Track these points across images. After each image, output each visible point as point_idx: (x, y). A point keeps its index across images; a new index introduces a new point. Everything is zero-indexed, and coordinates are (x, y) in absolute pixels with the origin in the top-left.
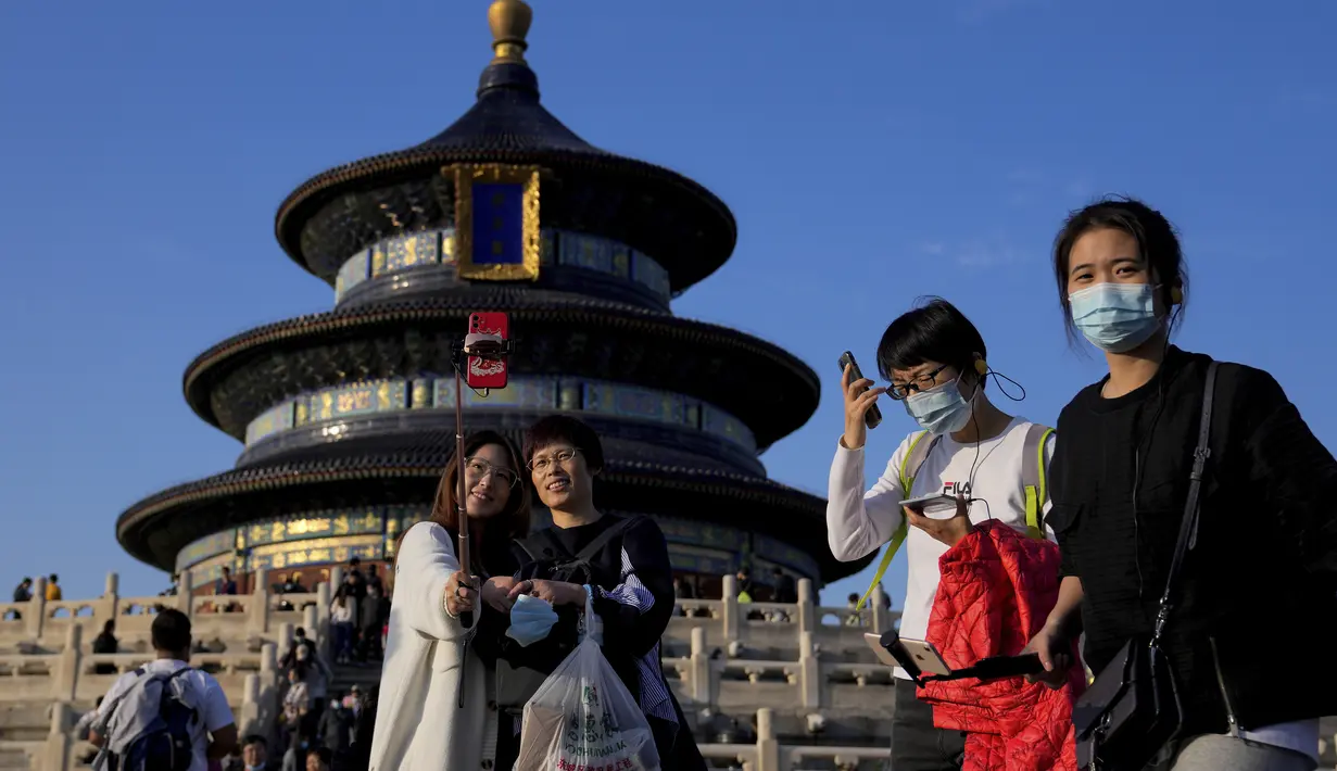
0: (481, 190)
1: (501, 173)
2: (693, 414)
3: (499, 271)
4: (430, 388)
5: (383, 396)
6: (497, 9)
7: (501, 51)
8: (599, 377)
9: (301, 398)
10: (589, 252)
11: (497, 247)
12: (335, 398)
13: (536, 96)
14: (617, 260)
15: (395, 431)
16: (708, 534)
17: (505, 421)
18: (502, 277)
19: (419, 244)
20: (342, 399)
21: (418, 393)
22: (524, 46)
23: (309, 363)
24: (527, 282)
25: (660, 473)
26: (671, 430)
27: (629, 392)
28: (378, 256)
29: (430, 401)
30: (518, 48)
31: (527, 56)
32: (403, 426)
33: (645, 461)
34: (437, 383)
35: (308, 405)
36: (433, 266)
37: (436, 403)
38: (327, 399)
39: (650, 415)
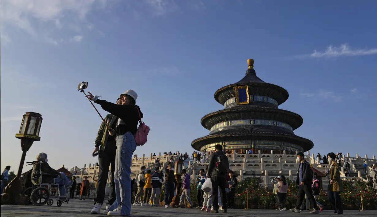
0: (240, 90)
1: (242, 87)
2: (275, 123)
3: (243, 103)
4: (231, 122)
5: (224, 124)
6: (248, 61)
7: (249, 67)
8: (257, 119)
9: (215, 125)
10: (259, 98)
11: (243, 99)
12: (218, 125)
13: (255, 74)
14: (264, 99)
15: (226, 130)
16: (275, 143)
17: (242, 127)
18: (244, 104)
19: (233, 100)
20: (219, 125)
21: (229, 123)
22: (253, 66)
23: (217, 119)
24: (248, 104)
25: (267, 134)
26: (270, 126)
27: (263, 121)
28: (228, 102)
29: (231, 124)
30: (252, 67)
31: (253, 68)
32: (227, 129)
33: (264, 132)
34: (232, 121)
35: (215, 126)
36: (234, 103)
37: (232, 125)
38: (217, 125)
39: (267, 124)
